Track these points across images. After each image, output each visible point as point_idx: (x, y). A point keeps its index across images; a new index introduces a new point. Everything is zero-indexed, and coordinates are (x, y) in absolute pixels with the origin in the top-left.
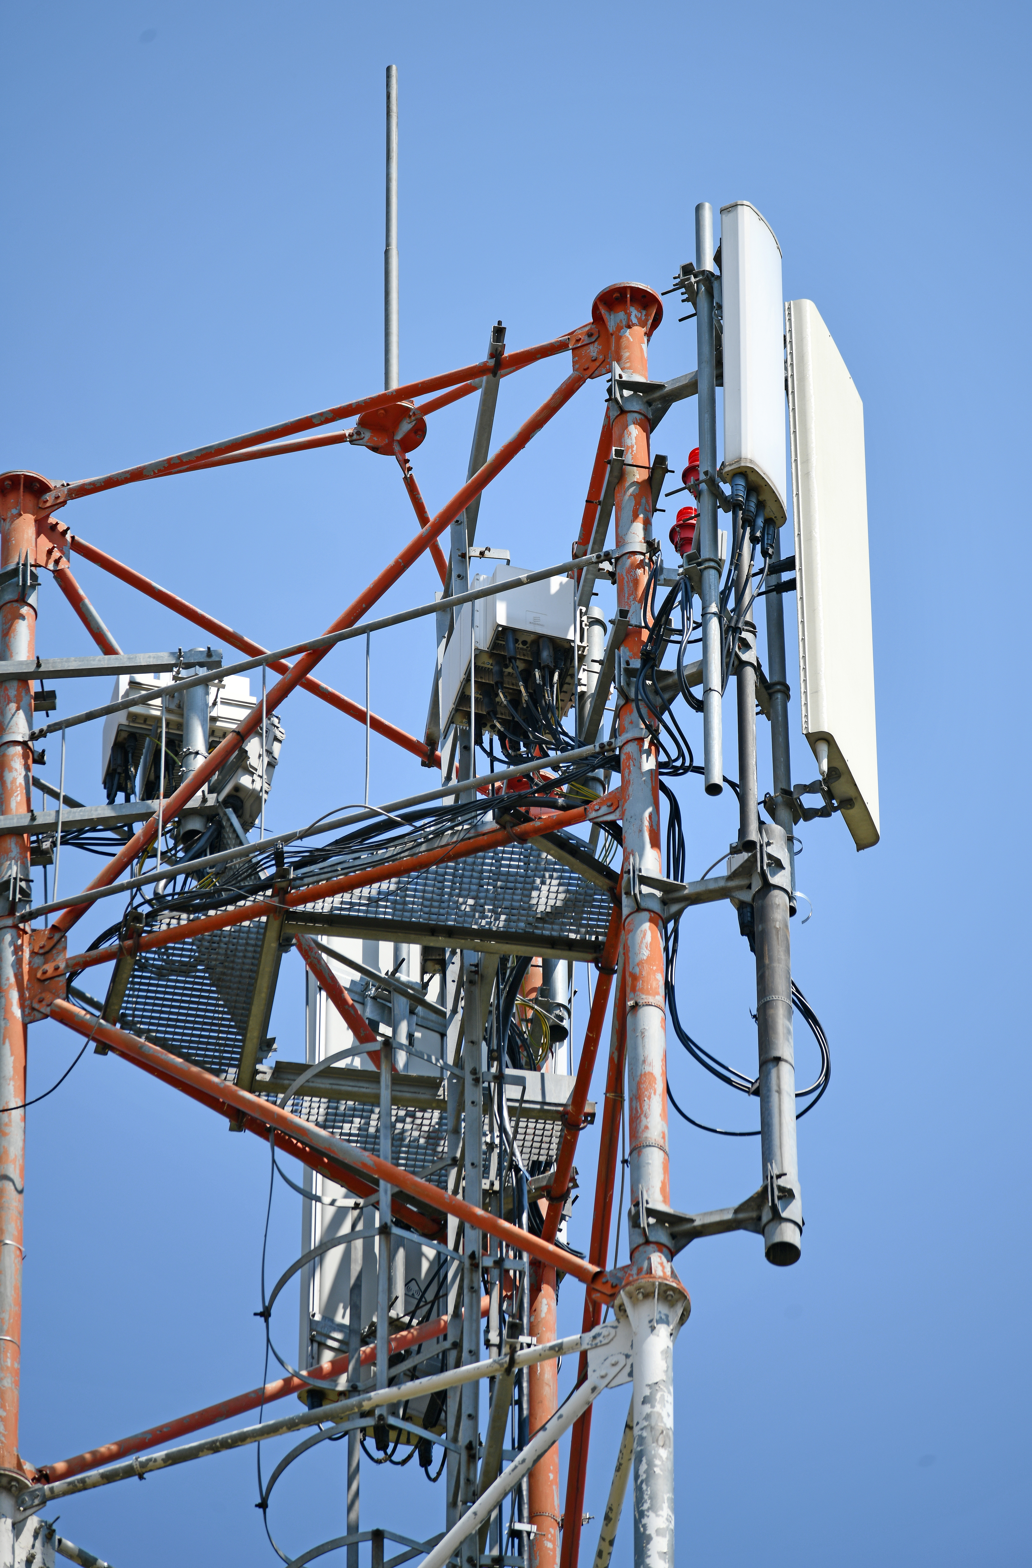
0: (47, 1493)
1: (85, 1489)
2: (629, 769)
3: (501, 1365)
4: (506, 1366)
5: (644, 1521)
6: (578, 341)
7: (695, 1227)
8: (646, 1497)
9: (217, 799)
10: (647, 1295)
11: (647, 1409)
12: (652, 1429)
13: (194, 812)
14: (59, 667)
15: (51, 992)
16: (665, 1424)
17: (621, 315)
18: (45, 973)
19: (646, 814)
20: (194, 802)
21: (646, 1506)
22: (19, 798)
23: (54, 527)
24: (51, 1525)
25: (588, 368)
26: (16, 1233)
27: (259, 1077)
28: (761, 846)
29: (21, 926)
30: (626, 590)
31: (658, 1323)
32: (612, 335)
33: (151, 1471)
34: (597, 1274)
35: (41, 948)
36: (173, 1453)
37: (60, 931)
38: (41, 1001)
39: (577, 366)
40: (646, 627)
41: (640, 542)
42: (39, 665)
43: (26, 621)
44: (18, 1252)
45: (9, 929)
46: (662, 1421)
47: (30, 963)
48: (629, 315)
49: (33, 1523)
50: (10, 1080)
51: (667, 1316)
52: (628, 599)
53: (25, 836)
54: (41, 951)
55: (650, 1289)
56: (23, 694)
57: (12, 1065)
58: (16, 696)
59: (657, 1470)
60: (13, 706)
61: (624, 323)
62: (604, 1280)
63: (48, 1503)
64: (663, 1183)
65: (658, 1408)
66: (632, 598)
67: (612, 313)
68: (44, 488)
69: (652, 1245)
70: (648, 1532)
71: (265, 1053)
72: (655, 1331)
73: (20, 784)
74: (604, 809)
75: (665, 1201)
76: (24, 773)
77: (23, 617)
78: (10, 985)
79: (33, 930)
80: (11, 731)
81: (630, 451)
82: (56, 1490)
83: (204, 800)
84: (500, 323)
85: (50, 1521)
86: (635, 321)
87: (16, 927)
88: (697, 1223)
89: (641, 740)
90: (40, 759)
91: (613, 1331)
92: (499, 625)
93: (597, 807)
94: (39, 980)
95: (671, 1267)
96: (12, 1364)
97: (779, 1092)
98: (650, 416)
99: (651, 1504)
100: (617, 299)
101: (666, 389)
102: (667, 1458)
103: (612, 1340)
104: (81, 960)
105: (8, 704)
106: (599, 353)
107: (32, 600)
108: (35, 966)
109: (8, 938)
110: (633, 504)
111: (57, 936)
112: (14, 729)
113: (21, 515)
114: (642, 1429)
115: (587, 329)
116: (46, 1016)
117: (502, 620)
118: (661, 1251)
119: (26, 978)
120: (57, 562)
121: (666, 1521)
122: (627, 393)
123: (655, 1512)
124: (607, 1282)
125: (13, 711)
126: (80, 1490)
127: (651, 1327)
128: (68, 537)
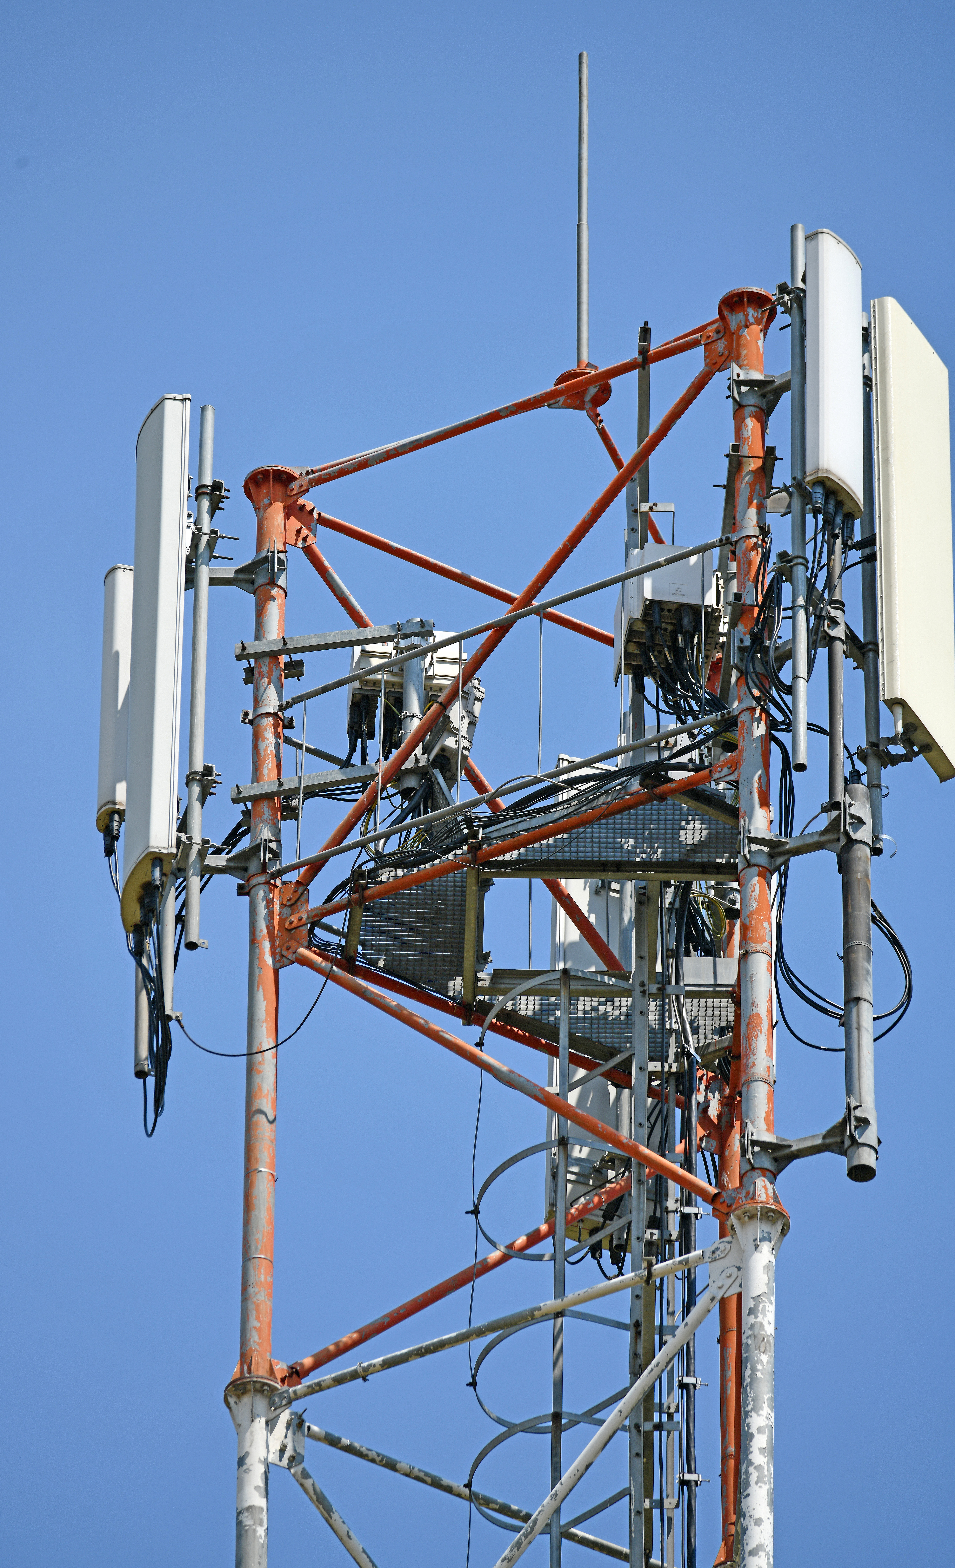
0: (292, 1395)
1: (321, 1390)
2: (743, 736)
3: (641, 1278)
4: (645, 1278)
5: (749, 1420)
6: (709, 337)
7: (792, 1152)
8: (750, 1399)
9: (428, 760)
10: (752, 1217)
11: (752, 1319)
12: (755, 1337)
13: (409, 771)
14: (302, 644)
15: (296, 941)
16: (766, 1332)
17: (741, 316)
18: (291, 923)
19: (756, 778)
20: (409, 764)
21: (749, 1407)
22: (270, 765)
23: (303, 507)
24: (301, 1416)
25: (716, 363)
26: (268, 1160)
27: (480, 984)
28: (845, 807)
29: (272, 882)
30: (742, 571)
31: (761, 1241)
32: (734, 333)
33: (371, 1374)
34: (716, 1196)
35: (288, 900)
36: (388, 1359)
37: (303, 884)
38: (288, 949)
39: (708, 360)
40: (757, 605)
41: (754, 526)
42: (285, 644)
43: (276, 601)
44: (271, 1177)
45: (262, 886)
46: (763, 1329)
47: (280, 914)
48: (747, 316)
49: (285, 1416)
50: (263, 1022)
51: (769, 1233)
52: (744, 579)
53: (276, 799)
54: (289, 903)
55: (754, 1212)
56: (274, 669)
57: (264, 1009)
58: (268, 671)
59: (759, 1374)
60: (265, 681)
61: (743, 323)
62: (721, 1200)
63: (293, 1403)
64: (767, 1113)
65: (760, 1318)
66: (746, 578)
67: (734, 313)
68: (291, 478)
69: (757, 1171)
70: (751, 1431)
71: (482, 965)
72: (759, 1249)
73: (271, 751)
74: (725, 771)
75: (768, 1130)
76: (274, 741)
77: (274, 599)
78: (263, 936)
79: (284, 883)
80: (264, 704)
81: (747, 442)
82: (299, 1393)
83: (417, 761)
84: (646, 323)
85: (300, 1412)
86: (752, 320)
87: (268, 883)
88: (794, 1148)
89: (753, 709)
90: (290, 725)
91: (728, 1246)
92: (647, 600)
93: (719, 769)
94: (286, 929)
95: (773, 1189)
96: (266, 1279)
97: (859, 1029)
98: (764, 407)
99: (754, 1405)
100: (736, 302)
101: (776, 384)
102: (767, 1363)
103: (728, 1254)
104: (319, 912)
105: (262, 679)
106: (725, 348)
107: (281, 582)
108: (284, 916)
109: (261, 893)
110: (748, 492)
111: (301, 889)
112: (267, 702)
113: (271, 504)
114: (747, 1338)
115: (715, 326)
116: (292, 963)
117: (648, 595)
118: (764, 1176)
119: (276, 927)
120: (305, 539)
121: (765, 1420)
122: (744, 389)
123: (757, 1412)
124: (724, 1202)
125: (265, 685)
126: (317, 1392)
127: (755, 1245)
128: (315, 515)
